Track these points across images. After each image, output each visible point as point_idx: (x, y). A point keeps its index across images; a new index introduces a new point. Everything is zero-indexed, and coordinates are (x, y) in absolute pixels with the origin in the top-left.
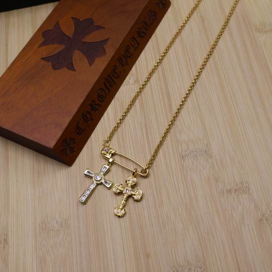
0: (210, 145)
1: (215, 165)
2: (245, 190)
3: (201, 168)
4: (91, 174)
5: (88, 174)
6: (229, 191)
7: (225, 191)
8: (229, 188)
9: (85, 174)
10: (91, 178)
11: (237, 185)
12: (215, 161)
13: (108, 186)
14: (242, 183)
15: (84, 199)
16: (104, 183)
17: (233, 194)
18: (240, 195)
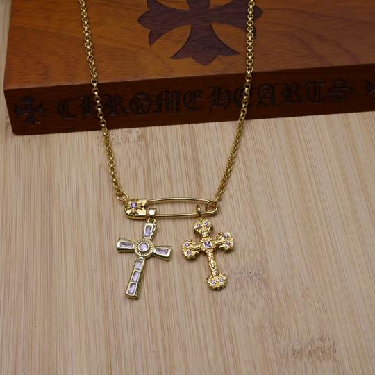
0: (267, 260)
1: (275, 300)
2: (327, 352)
3: (249, 306)
4: (129, 244)
5: (123, 247)
6: (298, 354)
7: (290, 353)
8: (297, 347)
9: (118, 249)
10: (132, 251)
11: (313, 340)
12: (274, 294)
13: (167, 255)
14: (322, 339)
15: (133, 290)
16: (157, 253)
17: (305, 359)
18: (317, 362)
